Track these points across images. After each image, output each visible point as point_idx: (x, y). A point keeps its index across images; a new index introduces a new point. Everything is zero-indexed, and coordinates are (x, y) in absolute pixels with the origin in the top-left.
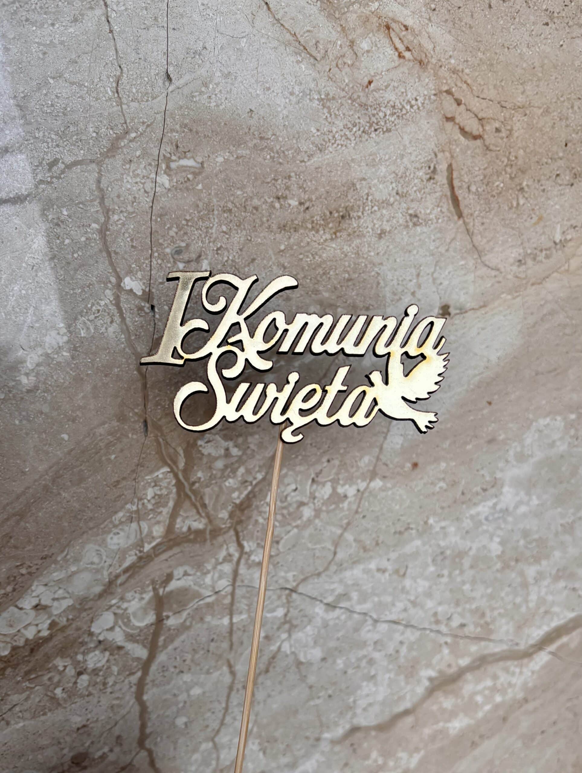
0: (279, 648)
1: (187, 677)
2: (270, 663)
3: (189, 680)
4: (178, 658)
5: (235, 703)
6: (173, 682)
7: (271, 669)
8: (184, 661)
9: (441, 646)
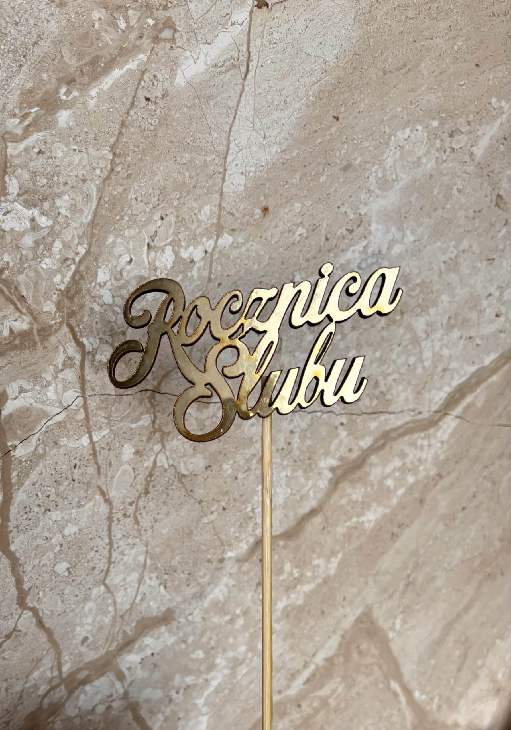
0: (155, 462)
1: (56, 515)
2: (148, 483)
3: (59, 519)
4: (39, 494)
5: (119, 536)
6: (41, 524)
7: (151, 489)
8: (48, 497)
9: (336, 428)
